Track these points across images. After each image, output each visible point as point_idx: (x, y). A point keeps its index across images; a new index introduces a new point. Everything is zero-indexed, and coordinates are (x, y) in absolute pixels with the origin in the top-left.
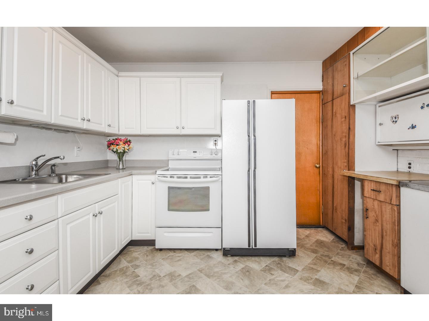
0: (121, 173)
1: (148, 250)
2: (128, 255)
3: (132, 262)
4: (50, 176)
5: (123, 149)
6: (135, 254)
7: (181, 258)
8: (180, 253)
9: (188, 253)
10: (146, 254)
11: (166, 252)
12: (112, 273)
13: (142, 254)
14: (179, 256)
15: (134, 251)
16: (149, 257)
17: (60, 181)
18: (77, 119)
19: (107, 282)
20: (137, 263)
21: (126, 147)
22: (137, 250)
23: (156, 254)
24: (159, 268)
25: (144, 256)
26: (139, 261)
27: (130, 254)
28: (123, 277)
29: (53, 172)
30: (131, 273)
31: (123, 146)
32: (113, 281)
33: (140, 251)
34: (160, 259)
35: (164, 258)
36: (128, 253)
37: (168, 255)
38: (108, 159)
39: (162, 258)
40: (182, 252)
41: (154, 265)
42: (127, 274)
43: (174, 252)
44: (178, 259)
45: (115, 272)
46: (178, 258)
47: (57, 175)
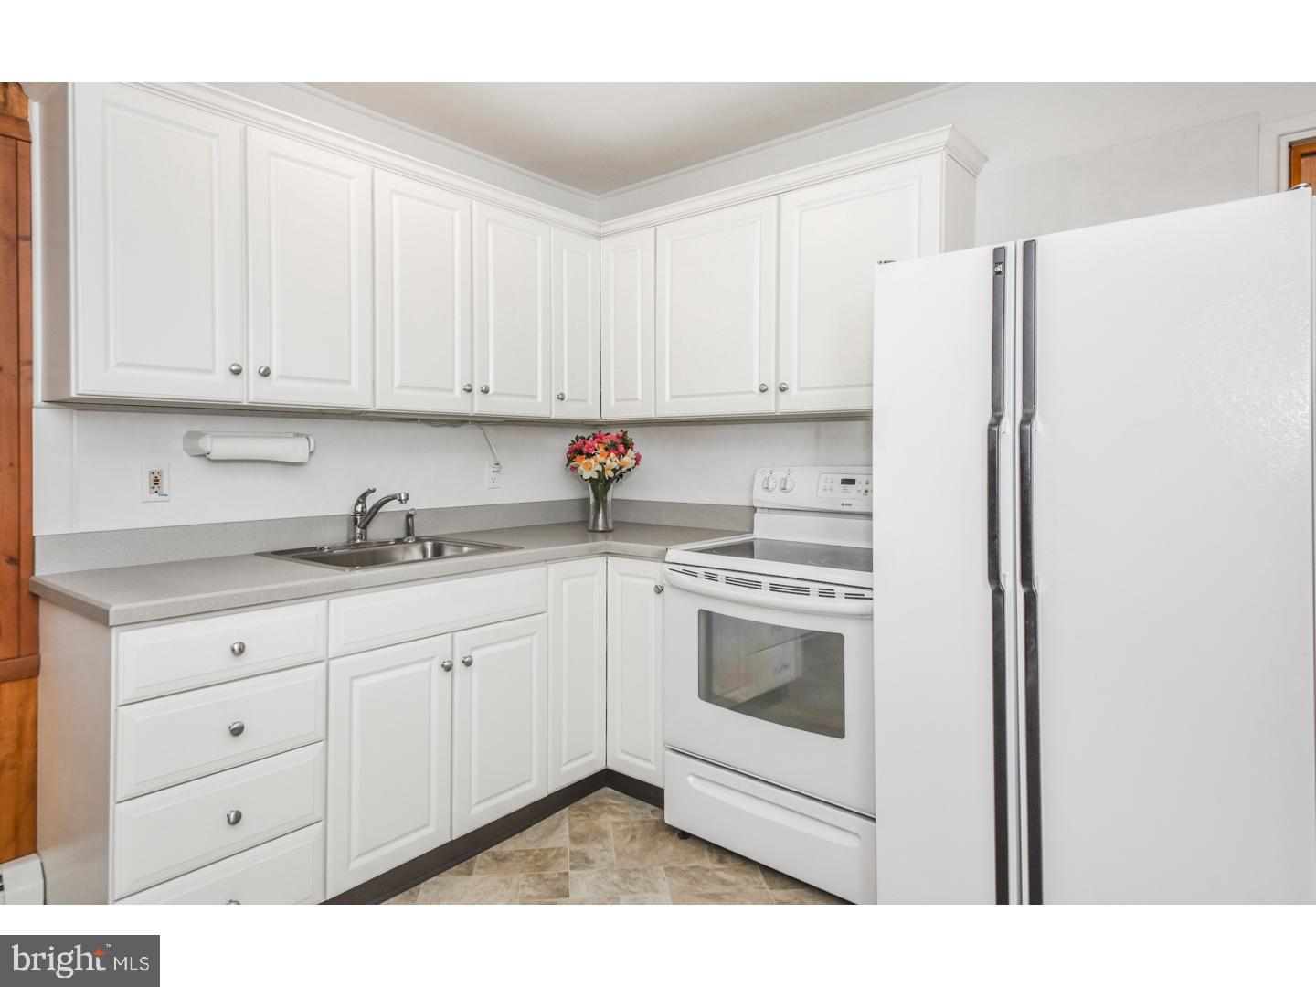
1: (650, 821)
2: (587, 815)
3: (581, 842)
4: (399, 541)
5: (600, 468)
6: (606, 821)
7: (728, 890)
8: (737, 871)
9: (765, 885)
10: (634, 830)
11: (694, 848)
12: (518, 854)
13: (623, 827)
14: (724, 882)
15: (610, 809)
16: (637, 846)
18: (452, 390)
19: (487, 876)
20: (592, 850)
21: (612, 462)
22: (619, 809)
23: (660, 844)
24: (636, 893)
25: (626, 836)
26: (601, 847)
27: (593, 813)
28: (530, 879)
29: (409, 530)
30: (556, 876)
31: (601, 459)
32: (500, 881)
33: (626, 814)
34: (661, 864)
35: (672, 868)
36: (592, 807)
37: (694, 864)
39: (667, 866)
40: (746, 872)
41: (630, 878)
42: (547, 874)
43: (721, 861)
44: (713, 891)
45: (522, 854)
46: (717, 889)
47: (418, 540)
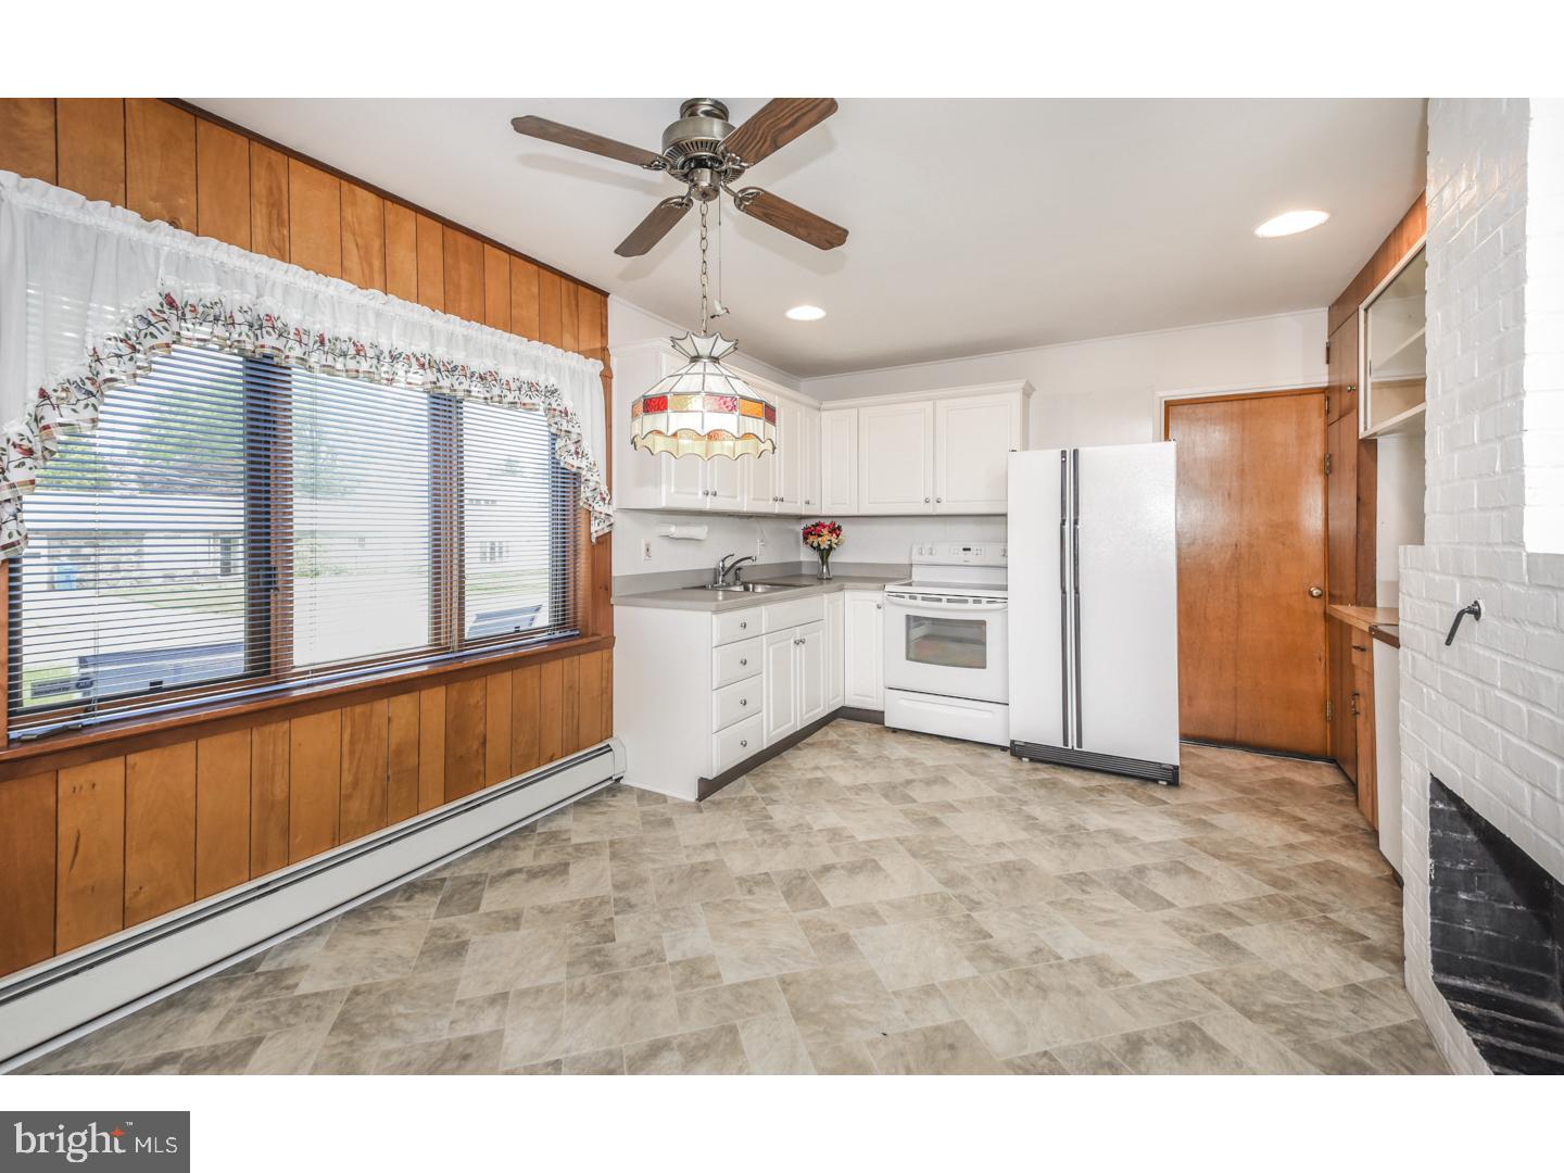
0: (826, 586)
17: (747, 589)
38: (802, 559)
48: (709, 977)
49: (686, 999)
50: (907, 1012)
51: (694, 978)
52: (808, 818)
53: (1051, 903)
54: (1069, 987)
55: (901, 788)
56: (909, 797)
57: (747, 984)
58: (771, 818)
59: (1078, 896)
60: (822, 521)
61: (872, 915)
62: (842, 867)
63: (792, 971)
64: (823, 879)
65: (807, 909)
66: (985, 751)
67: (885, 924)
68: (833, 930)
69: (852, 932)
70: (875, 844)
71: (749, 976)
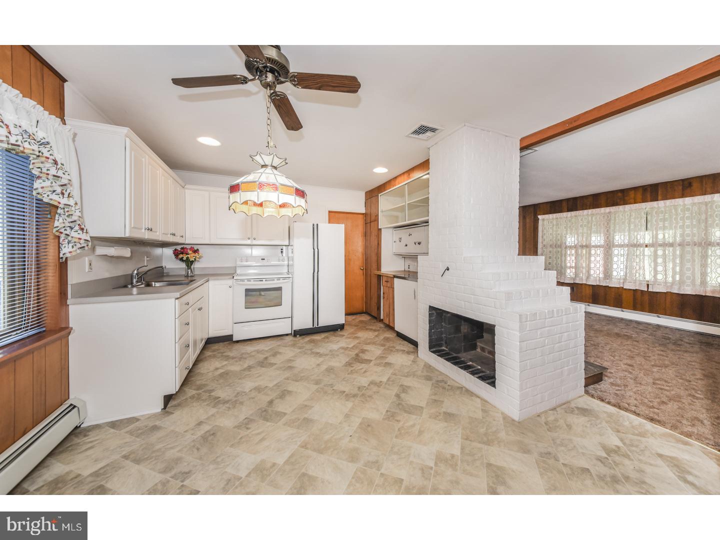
48: (271, 467)
49: (272, 481)
50: (349, 426)
51: (265, 472)
52: (239, 389)
53: (348, 374)
54: (374, 392)
55: (265, 362)
56: (272, 363)
57: (290, 457)
58: (220, 397)
59: (352, 369)
60: (185, 246)
61: (305, 407)
62: (276, 398)
63: (302, 441)
64: (274, 406)
65: (280, 420)
66: (282, 338)
67: (313, 407)
68: (299, 420)
69: (306, 416)
70: (279, 384)
71: (287, 454)
